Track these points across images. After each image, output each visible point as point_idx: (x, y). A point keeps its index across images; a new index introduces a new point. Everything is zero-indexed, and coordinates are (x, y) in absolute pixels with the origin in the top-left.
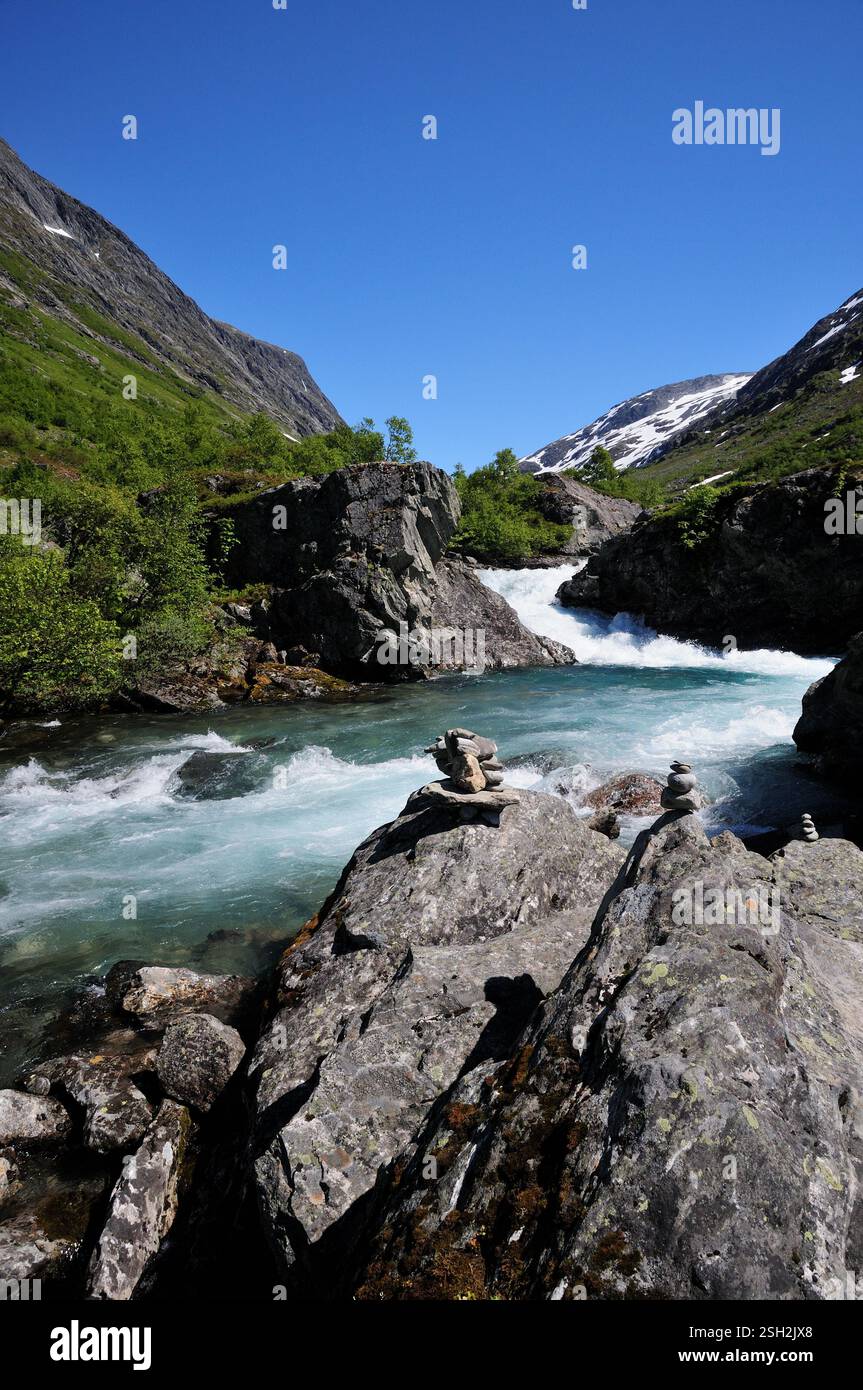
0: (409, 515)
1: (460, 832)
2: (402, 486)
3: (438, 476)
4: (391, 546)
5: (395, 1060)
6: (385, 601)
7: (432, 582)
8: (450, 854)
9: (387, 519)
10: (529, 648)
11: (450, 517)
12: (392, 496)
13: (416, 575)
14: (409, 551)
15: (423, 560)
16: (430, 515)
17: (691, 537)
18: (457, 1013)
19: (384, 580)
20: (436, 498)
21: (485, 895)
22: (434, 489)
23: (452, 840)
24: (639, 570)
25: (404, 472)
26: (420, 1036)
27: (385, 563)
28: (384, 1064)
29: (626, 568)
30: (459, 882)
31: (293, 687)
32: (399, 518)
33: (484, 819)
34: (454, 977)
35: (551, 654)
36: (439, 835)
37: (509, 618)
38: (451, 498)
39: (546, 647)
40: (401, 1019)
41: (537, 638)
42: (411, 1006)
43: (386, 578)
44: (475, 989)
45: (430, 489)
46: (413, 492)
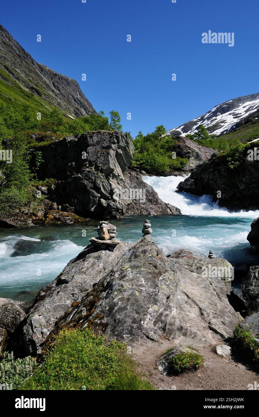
0: (112, 152)
1: (100, 252)
2: (110, 141)
3: (125, 137)
4: (104, 165)
5: (65, 302)
6: (101, 186)
7: (122, 180)
8: (96, 259)
9: (103, 154)
10: (162, 208)
11: (130, 154)
12: (105, 144)
13: (114, 176)
14: (112, 166)
15: (118, 170)
16: (121, 153)
17: (232, 164)
18: (84, 291)
19: (101, 178)
20: (124, 146)
21: (105, 270)
22: (123, 142)
23: (97, 254)
24: (211, 177)
25: (111, 136)
26: (73, 296)
27: (102, 171)
28: (62, 303)
29: (205, 177)
30: (97, 266)
31: (62, 219)
32: (108, 153)
33: (108, 249)
34: (85, 282)
35: (171, 211)
36: (93, 253)
37: (154, 196)
38: (130, 146)
39: (169, 208)
40: (68, 292)
41: (165, 204)
42: (71, 288)
43: (102, 177)
44: (90, 285)
45: (121, 142)
46: (114, 143)
